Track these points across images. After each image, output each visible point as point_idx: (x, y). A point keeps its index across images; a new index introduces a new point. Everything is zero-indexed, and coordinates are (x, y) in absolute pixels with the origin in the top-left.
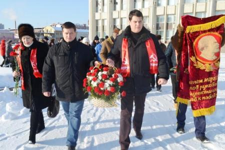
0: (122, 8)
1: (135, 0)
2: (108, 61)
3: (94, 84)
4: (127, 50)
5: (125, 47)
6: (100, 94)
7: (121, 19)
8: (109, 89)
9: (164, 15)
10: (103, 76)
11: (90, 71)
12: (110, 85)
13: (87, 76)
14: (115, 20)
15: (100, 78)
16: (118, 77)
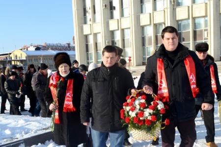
0: (122, 15)
1: (142, 1)
2: (146, 88)
3: (133, 114)
4: (163, 71)
5: (160, 68)
6: (140, 125)
7: (123, 30)
8: (149, 118)
9: (189, 18)
10: (141, 104)
11: (126, 101)
12: (150, 113)
13: (124, 107)
14: (112, 33)
15: (138, 107)
16: (158, 104)
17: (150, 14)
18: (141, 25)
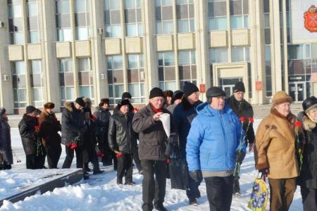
0: (29, 40)
9: (121, 54)
17: (71, 43)
18: (58, 57)
